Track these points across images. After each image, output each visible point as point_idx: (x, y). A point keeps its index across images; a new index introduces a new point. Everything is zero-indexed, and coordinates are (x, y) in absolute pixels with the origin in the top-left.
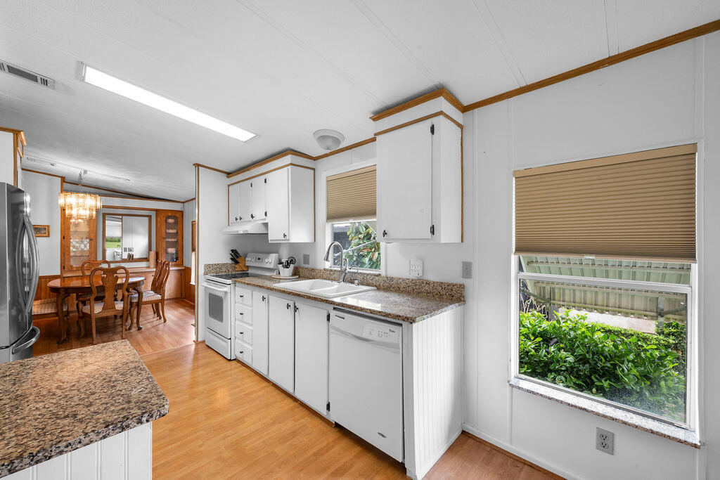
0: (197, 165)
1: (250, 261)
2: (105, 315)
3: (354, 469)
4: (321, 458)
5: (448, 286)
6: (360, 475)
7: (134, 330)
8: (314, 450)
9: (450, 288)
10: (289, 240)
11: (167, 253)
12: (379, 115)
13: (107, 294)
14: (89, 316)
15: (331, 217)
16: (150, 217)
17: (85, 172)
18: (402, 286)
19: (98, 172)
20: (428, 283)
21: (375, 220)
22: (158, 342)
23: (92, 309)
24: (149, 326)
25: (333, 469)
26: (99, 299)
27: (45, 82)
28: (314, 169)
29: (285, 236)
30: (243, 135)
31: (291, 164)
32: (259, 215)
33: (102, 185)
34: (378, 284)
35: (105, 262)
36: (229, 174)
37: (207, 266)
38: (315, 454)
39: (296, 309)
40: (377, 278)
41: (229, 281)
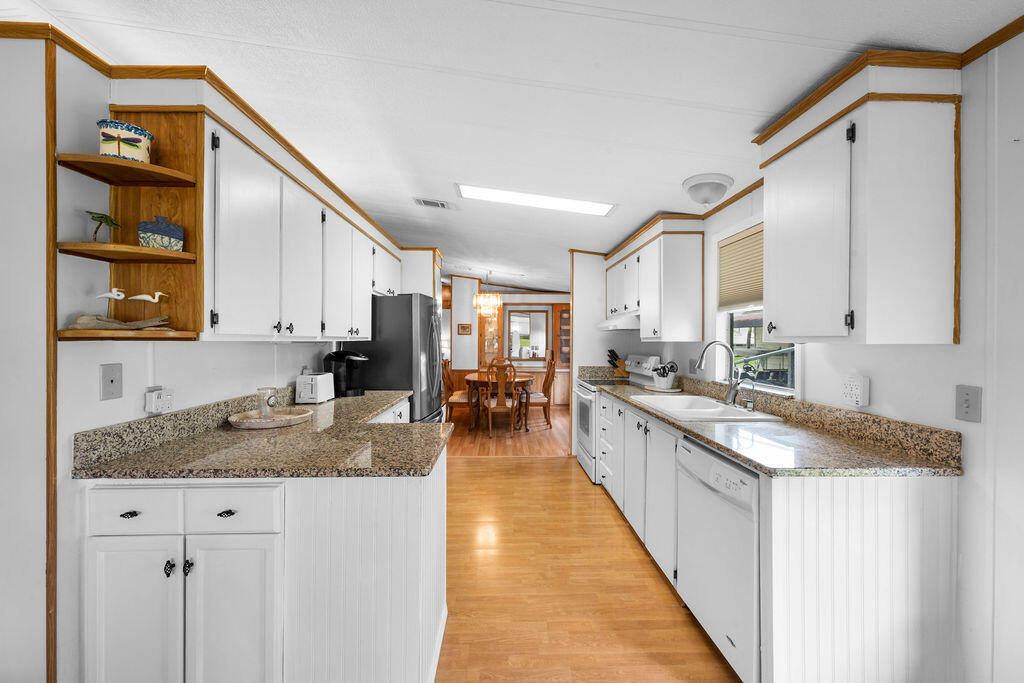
0: (572, 251)
1: (630, 366)
2: (498, 410)
3: (683, 667)
4: (646, 631)
5: (920, 431)
6: (688, 677)
7: (523, 430)
8: (643, 618)
9: (924, 435)
10: (660, 338)
11: (561, 352)
12: (765, 134)
13: (500, 390)
14: (486, 409)
15: (723, 303)
16: (547, 312)
17: (491, 272)
18: (828, 421)
19: (501, 272)
20: (877, 421)
21: (761, 308)
22: (537, 447)
23: (489, 404)
24: (536, 429)
25: (654, 650)
26: (494, 395)
27: (443, 205)
28: (702, 233)
29: (655, 332)
30: (601, 209)
31: (664, 233)
32: (632, 306)
33: (507, 283)
34: (788, 412)
35: (510, 359)
36: (606, 256)
37: (582, 369)
38: (640, 622)
39: (646, 431)
40: (787, 403)
41: (594, 388)
